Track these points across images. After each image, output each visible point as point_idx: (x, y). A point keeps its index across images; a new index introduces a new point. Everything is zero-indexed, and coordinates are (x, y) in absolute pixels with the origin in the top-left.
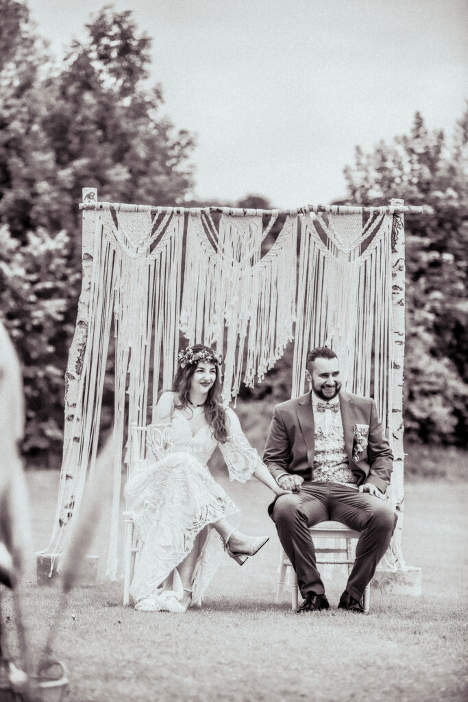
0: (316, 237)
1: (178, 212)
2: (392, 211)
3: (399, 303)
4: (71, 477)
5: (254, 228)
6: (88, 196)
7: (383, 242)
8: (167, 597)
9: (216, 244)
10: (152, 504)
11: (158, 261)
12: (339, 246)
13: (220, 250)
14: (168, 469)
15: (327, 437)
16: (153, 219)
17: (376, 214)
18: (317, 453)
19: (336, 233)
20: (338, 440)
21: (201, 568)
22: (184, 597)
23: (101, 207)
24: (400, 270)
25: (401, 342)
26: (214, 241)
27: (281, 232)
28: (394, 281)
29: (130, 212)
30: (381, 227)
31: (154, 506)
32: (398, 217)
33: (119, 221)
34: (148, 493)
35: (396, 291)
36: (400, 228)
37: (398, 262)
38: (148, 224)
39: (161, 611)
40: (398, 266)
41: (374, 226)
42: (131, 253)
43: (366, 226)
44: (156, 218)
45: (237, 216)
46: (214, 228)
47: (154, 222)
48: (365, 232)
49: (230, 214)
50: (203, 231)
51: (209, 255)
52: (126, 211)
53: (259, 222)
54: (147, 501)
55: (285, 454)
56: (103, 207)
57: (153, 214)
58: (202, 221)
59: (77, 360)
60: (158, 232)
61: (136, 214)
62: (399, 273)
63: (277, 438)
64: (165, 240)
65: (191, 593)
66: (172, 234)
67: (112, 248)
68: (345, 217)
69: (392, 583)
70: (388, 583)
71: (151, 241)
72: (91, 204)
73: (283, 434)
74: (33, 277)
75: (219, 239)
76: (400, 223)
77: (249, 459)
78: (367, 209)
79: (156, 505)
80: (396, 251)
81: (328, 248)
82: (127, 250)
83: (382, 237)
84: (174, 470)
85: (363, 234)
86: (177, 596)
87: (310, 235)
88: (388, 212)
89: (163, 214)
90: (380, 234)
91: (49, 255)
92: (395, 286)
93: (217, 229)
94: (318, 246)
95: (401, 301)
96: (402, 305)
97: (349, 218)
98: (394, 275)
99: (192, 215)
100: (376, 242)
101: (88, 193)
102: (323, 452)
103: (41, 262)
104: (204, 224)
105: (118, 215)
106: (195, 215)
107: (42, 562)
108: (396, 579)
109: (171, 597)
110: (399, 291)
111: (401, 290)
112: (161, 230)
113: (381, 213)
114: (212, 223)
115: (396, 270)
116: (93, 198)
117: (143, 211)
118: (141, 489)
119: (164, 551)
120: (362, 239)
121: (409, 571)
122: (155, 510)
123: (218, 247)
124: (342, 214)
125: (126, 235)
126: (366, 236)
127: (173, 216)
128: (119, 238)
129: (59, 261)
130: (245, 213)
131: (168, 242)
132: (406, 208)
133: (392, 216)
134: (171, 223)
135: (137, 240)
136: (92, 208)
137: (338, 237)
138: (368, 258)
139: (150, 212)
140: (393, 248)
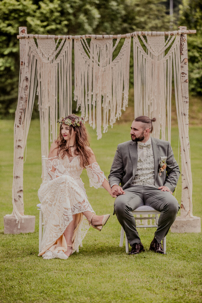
0: (141, 48)
1: (69, 38)
2: (180, 33)
3: (185, 81)
4: (19, 177)
5: (108, 45)
6: (22, 31)
7: (176, 49)
8: (59, 251)
9: (89, 54)
10: (50, 202)
11: (60, 64)
12: (153, 53)
13: (91, 57)
14: (57, 184)
15: (144, 162)
16: (56, 42)
17: (172, 35)
18: (138, 170)
19: (151, 46)
20: (149, 163)
21: (77, 234)
22: (68, 249)
23: (29, 37)
24: (185, 64)
25: (187, 102)
26: (88, 52)
27: (123, 46)
28: (182, 70)
29: (44, 39)
30: (175, 42)
31: (51, 203)
32: (183, 36)
33: (38, 44)
34: (48, 196)
35: (183, 75)
36: (184, 42)
37: (184, 60)
38: (54, 45)
39: (55, 258)
40: (184, 62)
41: (171, 41)
42: (45, 61)
43: (167, 41)
44: (58, 41)
45: (99, 39)
46: (87, 45)
47: (57, 44)
48: (166, 45)
49: (96, 38)
50: (82, 47)
51: (85, 60)
52: (42, 39)
53: (111, 42)
54: (47, 200)
55: (120, 170)
56: (30, 37)
57: (56, 39)
58: (82, 42)
59: (20, 117)
60: (59, 49)
61: (47, 40)
62: (184, 66)
63: (117, 162)
64: (63, 53)
65: (72, 247)
66: (66, 50)
67: (35, 58)
68: (155, 37)
69: (185, 226)
70: (183, 226)
71: (55, 53)
72: (23, 36)
73: (120, 160)
74: (45, 24)
75: (90, 51)
76: (185, 39)
77: (100, 177)
78: (167, 33)
79: (52, 202)
80: (183, 54)
81: (147, 54)
82: (43, 59)
83: (175, 47)
84: (61, 185)
85: (165, 46)
86: (64, 249)
87: (138, 47)
88: (178, 34)
89: (61, 39)
90: (174, 46)
91: (52, 12)
92: (183, 73)
93: (89, 46)
94: (142, 53)
95: (186, 80)
96: (187, 82)
97: (158, 38)
98: (182, 67)
99: (76, 40)
100: (172, 50)
101: (22, 30)
102: (141, 169)
103: (48, 15)
104: (82, 44)
105: (38, 41)
106: (77, 39)
107: (6, 221)
108: (187, 225)
109: (60, 251)
110: (185, 75)
111: (186, 74)
112: (61, 48)
113: (174, 34)
114: (87, 43)
115: (183, 64)
116: (24, 32)
117: (51, 38)
118: (45, 193)
119: (56, 228)
120: (165, 49)
121: (193, 220)
122: (52, 205)
123: (90, 55)
124: (154, 36)
125: (43, 51)
126: (167, 47)
127: (66, 40)
128: (39, 52)
129: (57, 14)
130: (103, 37)
131: (64, 54)
132: (188, 31)
133: (180, 36)
134: (65, 44)
135: (48, 54)
136: (24, 38)
137: (152, 48)
138: (168, 58)
139: (54, 39)
140: (181, 53)
